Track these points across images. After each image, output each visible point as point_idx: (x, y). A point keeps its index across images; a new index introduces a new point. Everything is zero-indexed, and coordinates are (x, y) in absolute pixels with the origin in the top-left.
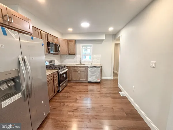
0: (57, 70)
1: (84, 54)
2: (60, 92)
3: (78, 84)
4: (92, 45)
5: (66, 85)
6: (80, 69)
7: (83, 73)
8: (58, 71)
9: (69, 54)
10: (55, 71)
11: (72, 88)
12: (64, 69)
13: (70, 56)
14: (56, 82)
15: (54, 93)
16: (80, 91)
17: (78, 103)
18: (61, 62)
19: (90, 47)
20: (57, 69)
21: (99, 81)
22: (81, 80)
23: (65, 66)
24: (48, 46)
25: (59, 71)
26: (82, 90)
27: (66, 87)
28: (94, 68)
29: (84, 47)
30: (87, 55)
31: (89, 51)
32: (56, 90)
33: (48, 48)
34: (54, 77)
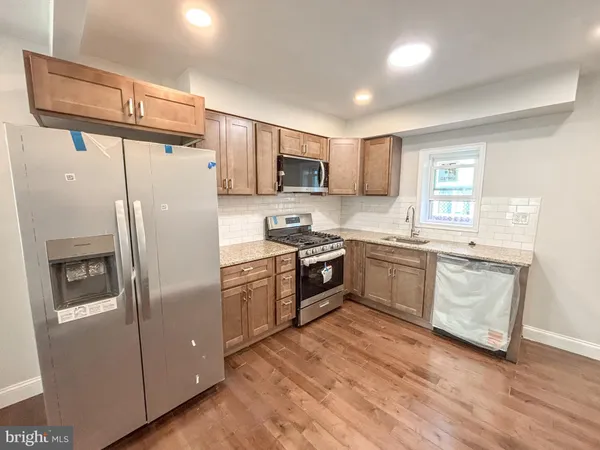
0: (295, 249)
1: (437, 193)
2: (301, 327)
3: (382, 323)
4: (481, 147)
5: (335, 310)
6: (396, 257)
7: (408, 281)
8: (297, 253)
9: (364, 192)
10: (284, 251)
11: (349, 328)
12: (328, 247)
13: (374, 202)
14: (287, 290)
15: (272, 324)
16: (369, 357)
17: (325, 404)
18: (343, 221)
19: (471, 161)
20: (296, 246)
21: (502, 344)
22: (398, 306)
23: (337, 239)
24: (279, 168)
25: (302, 254)
26: (378, 355)
27: (329, 318)
28: (469, 267)
29: (439, 164)
30: (458, 198)
31: (466, 177)
32: (286, 316)
33: (278, 174)
34: (278, 271)
